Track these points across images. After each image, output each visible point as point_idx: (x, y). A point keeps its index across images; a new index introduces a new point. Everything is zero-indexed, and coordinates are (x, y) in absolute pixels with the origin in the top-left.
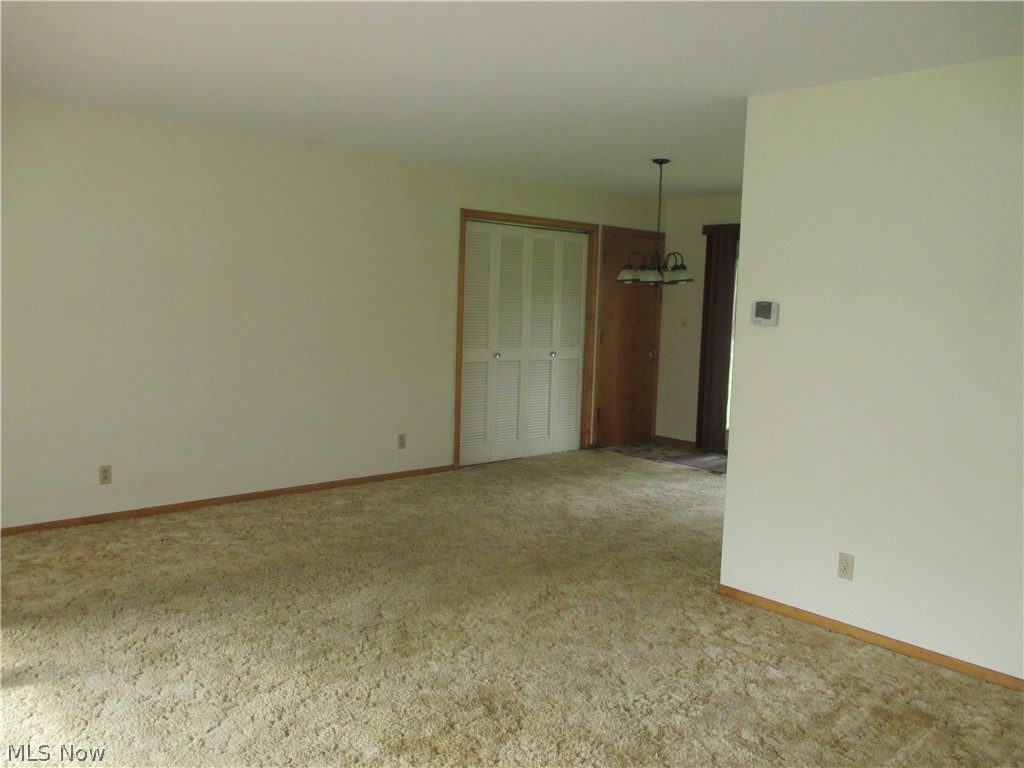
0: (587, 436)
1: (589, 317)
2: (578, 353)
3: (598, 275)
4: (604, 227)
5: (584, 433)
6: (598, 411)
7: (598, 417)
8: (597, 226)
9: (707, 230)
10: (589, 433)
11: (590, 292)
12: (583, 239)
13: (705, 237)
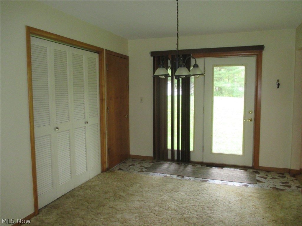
0: (105, 164)
1: (102, 100)
2: (97, 120)
3: (105, 77)
4: (106, 50)
5: (103, 163)
6: (109, 149)
7: (109, 153)
8: (103, 49)
9: (153, 54)
10: (106, 163)
11: (101, 87)
12: (96, 56)
13: (152, 58)
